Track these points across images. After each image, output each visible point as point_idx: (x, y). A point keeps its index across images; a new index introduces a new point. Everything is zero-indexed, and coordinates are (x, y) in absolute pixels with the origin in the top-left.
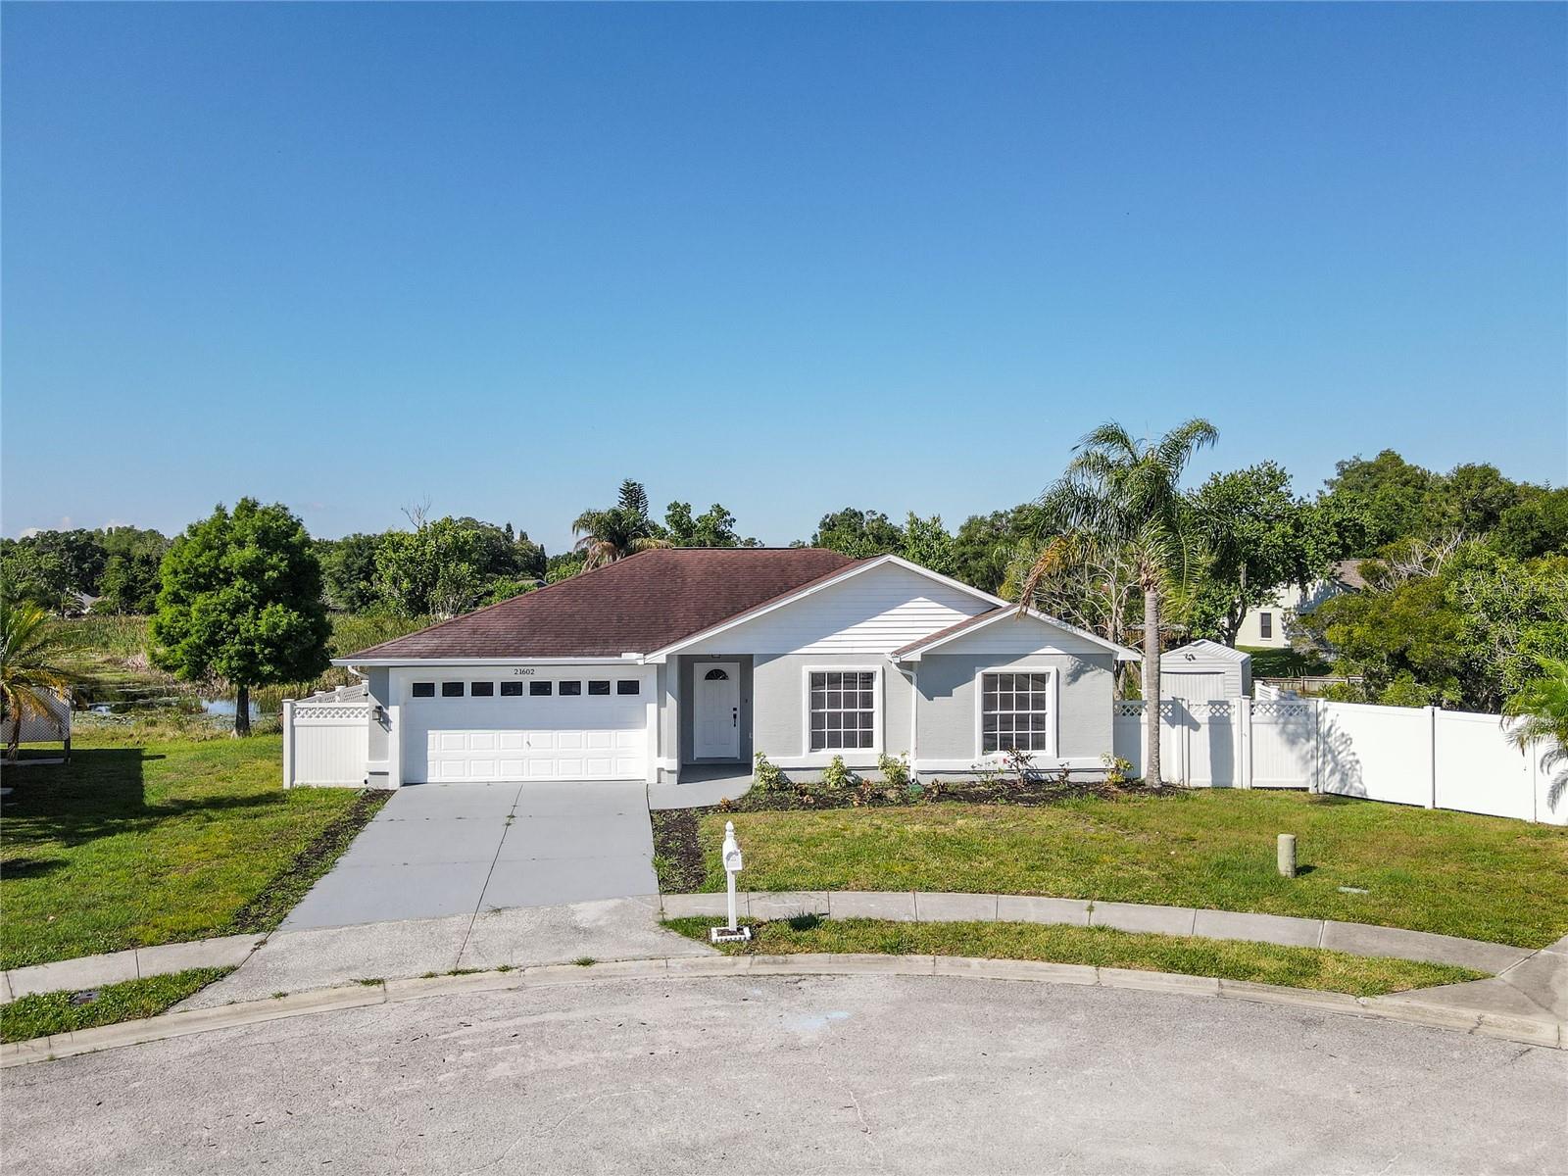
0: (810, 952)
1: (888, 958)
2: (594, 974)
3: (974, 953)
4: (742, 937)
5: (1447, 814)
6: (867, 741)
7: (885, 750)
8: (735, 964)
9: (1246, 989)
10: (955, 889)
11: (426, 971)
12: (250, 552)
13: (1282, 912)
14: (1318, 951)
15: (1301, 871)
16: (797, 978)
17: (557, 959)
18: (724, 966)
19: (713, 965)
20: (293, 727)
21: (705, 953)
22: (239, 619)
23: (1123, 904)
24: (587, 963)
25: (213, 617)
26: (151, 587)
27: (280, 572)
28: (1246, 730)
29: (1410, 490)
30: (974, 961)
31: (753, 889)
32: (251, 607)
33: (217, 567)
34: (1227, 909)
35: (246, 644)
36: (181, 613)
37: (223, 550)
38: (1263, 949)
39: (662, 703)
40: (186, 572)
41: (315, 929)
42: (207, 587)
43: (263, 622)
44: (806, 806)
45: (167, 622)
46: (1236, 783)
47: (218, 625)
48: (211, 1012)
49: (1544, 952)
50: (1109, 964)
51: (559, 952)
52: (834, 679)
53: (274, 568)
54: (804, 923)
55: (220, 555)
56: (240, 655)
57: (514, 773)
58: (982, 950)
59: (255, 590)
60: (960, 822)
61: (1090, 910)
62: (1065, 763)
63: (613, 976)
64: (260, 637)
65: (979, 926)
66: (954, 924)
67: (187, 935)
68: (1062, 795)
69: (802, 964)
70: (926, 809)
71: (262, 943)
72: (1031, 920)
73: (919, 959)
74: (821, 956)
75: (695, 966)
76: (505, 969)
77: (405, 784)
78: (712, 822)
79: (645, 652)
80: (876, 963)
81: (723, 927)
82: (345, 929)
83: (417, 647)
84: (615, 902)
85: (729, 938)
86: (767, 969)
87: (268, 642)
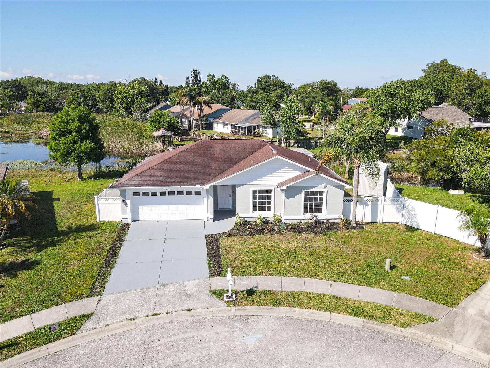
0: (252, 305)
1: (273, 308)
2: (192, 314)
3: (297, 307)
4: (233, 299)
5: (438, 237)
6: (269, 209)
7: (275, 212)
8: (231, 310)
9: (371, 324)
10: (293, 276)
11: (146, 314)
12: (76, 124)
13: (384, 288)
14: (392, 308)
15: (392, 268)
16: (248, 317)
17: (181, 308)
18: (228, 311)
19: (225, 310)
20: (98, 204)
21: (222, 305)
22: (75, 146)
23: (340, 283)
24: (190, 310)
25: (67, 145)
26: (42, 102)
27: (87, 130)
28: (382, 207)
29: (449, 74)
30: (297, 309)
31: (236, 275)
32: (79, 142)
33: (67, 129)
34: (369, 286)
35: (79, 153)
36: (57, 144)
37: (68, 123)
38: (377, 306)
39: (208, 198)
40: (57, 130)
41: (113, 294)
42: (64, 135)
43: (83, 147)
44: (251, 234)
45: (53, 146)
46: (378, 221)
47: (69, 148)
48: (89, 333)
49: (455, 309)
50: (334, 312)
51: (182, 305)
52: (260, 191)
53: (84, 129)
54: (250, 292)
56: (77, 157)
57: (165, 218)
58: (299, 305)
59: (79, 136)
60: (296, 243)
61: (331, 286)
62: (328, 217)
63: (197, 315)
64: (82, 151)
65: (299, 294)
66: (292, 293)
67: (78, 297)
68: (326, 230)
69: (249, 311)
70: (286, 236)
71: (99, 301)
72: (314, 291)
73: (282, 308)
74: (255, 307)
75: (220, 311)
76: (167, 313)
77: (133, 221)
78: (224, 241)
79: (203, 184)
80: (270, 310)
81: (227, 295)
82: (122, 294)
83: (134, 182)
84: (197, 281)
85: (229, 299)
86: (239, 313)
87: (85, 153)
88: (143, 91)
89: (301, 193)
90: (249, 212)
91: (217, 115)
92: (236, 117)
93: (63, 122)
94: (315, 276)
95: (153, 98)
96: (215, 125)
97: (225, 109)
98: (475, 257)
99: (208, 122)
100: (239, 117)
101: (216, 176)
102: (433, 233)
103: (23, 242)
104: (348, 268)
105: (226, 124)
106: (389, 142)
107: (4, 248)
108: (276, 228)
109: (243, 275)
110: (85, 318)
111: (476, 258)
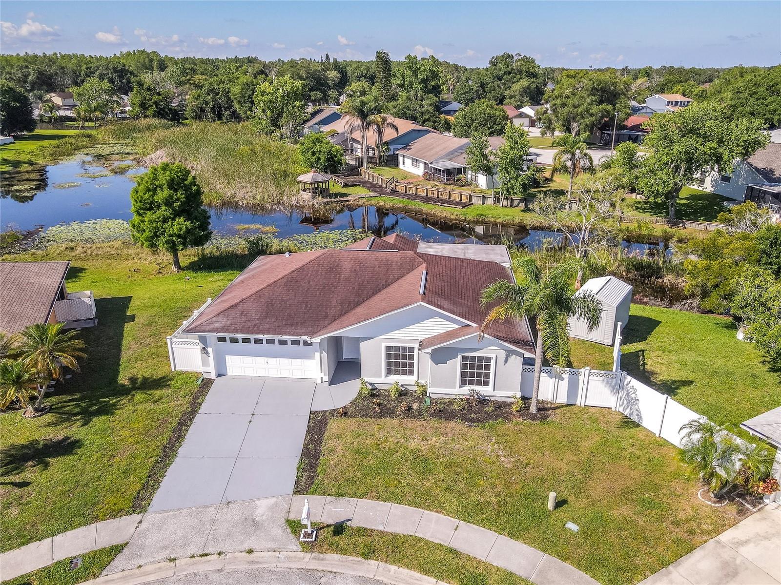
0: (334, 553)
1: (361, 561)
2: (252, 559)
3: (393, 563)
4: (311, 540)
5: (662, 444)
7: (418, 379)
8: (303, 559)
10: (408, 504)
11: (192, 553)
12: (166, 193)
13: (532, 542)
14: (527, 583)
15: (559, 504)
16: (322, 574)
17: (240, 547)
18: (299, 559)
19: (295, 557)
20: (172, 348)
21: (295, 548)
22: (166, 225)
23: (472, 525)
25: (154, 225)
27: (181, 202)
28: (586, 383)
30: (393, 568)
31: (329, 495)
32: (170, 220)
33: (154, 200)
34: (510, 537)
35: (170, 237)
36: (142, 221)
37: (155, 191)
38: (508, 577)
39: (321, 353)
41: (160, 512)
42: (150, 209)
43: (176, 227)
44: (376, 415)
45: (136, 223)
46: (578, 403)
47: (157, 228)
48: (115, 576)
50: (443, 580)
51: (242, 542)
52: (397, 348)
54: (339, 529)
55: (154, 194)
56: (167, 242)
57: (262, 373)
58: (399, 562)
59: (171, 211)
60: (434, 439)
61: (456, 529)
62: (497, 393)
63: (257, 562)
64: (175, 234)
65: (406, 538)
66: (396, 536)
67: (116, 513)
68: (489, 416)
69: (328, 562)
70: (425, 424)
71: (140, 522)
72: (428, 537)
73: (373, 563)
74: (337, 557)
75: (288, 558)
76: (220, 554)
77: (219, 376)
78: (334, 426)
79: (313, 334)
80: (356, 564)
81: (306, 530)
82: (171, 513)
83: (217, 325)
84: (273, 500)
85: (306, 540)
86: (314, 565)
87: (179, 236)
88: (298, 89)
89: (456, 357)
90: (380, 376)
91: (405, 141)
92: (432, 149)
93: (149, 190)
94: (440, 508)
95: (318, 92)
96: (401, 159)
97: (419, 131)
98: (699, 496)
99: (391, 153)
100: (438, 149)
101: (335, 320)
102: (657, 435)
103: (69, 404)
104: (493, 499)
105: (415, 161)
106: (684, 205)
107: (43, 414)
108: (415, 406)
109: (339, 495)
110: (116, 550)
111: (701, 498)
